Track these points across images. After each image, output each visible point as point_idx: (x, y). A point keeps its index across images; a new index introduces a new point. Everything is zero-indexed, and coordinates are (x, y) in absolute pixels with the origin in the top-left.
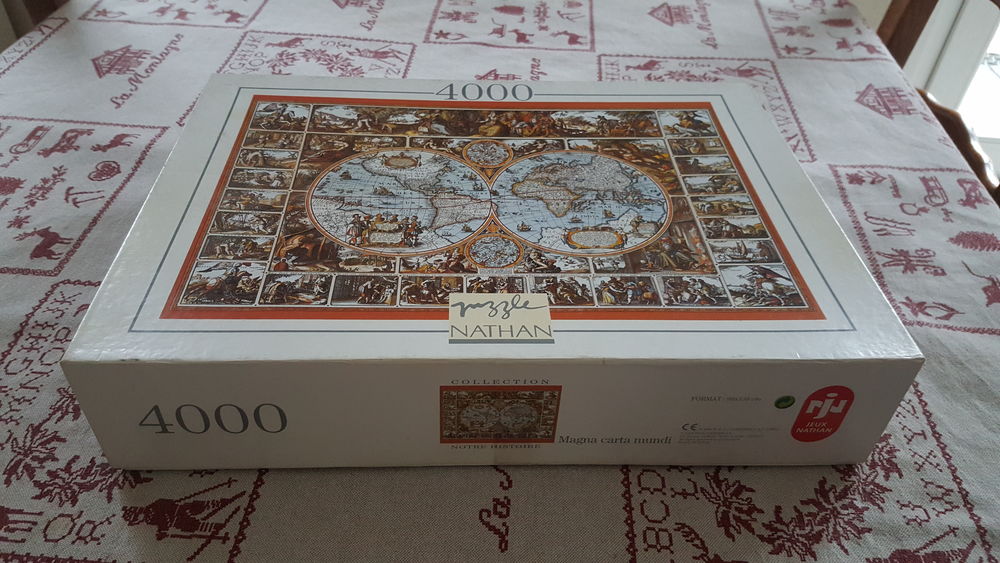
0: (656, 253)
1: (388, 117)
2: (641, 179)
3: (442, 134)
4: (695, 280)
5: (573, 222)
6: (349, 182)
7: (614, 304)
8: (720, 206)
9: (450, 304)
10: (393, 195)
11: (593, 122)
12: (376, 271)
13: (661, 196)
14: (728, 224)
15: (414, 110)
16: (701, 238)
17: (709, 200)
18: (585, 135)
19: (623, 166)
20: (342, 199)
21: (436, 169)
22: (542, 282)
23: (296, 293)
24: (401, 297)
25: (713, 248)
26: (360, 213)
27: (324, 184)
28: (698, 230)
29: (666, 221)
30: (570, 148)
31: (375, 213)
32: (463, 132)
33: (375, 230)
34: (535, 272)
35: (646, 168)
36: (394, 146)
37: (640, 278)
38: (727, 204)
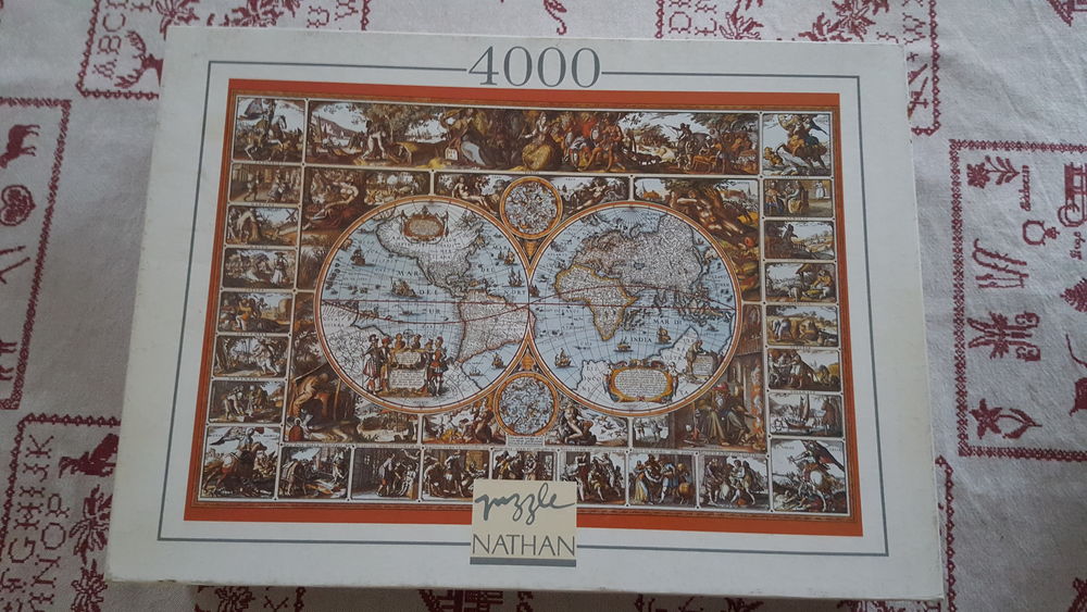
0: (707, 413)
1: (406, 128)
2: (714, 265)
3: (475, 164)
4: (739, 463)
5: (620, 351)
6: (364, 270)
7: (646, 503)
8: (798, 323)
9: (475, 498)
10: (414, 296)
11: (673, 137)
12: (397, 440)
13: (732, 304)
14: (800, 362)
15: (439, 109)
16: (762, 387)
17: (788, 312)
18: (658, 167)
19: (697, 236)
20: (356, 305)
21: (467, 241)
22: (573, 463)
23: (314, 478)
24: (423, 484)
25: (772, 405)
26: (377, 333)
27: (334, 275)
28: (762, 373)
29: (728, 352)
30: (635, 197)
31: (394, 332)
32: (502, 159)
33: (394, 365)
34: (568, 444)
35: (724, 244)
36: (415, 193)
37: (681, 457)
38: (806, 323)
